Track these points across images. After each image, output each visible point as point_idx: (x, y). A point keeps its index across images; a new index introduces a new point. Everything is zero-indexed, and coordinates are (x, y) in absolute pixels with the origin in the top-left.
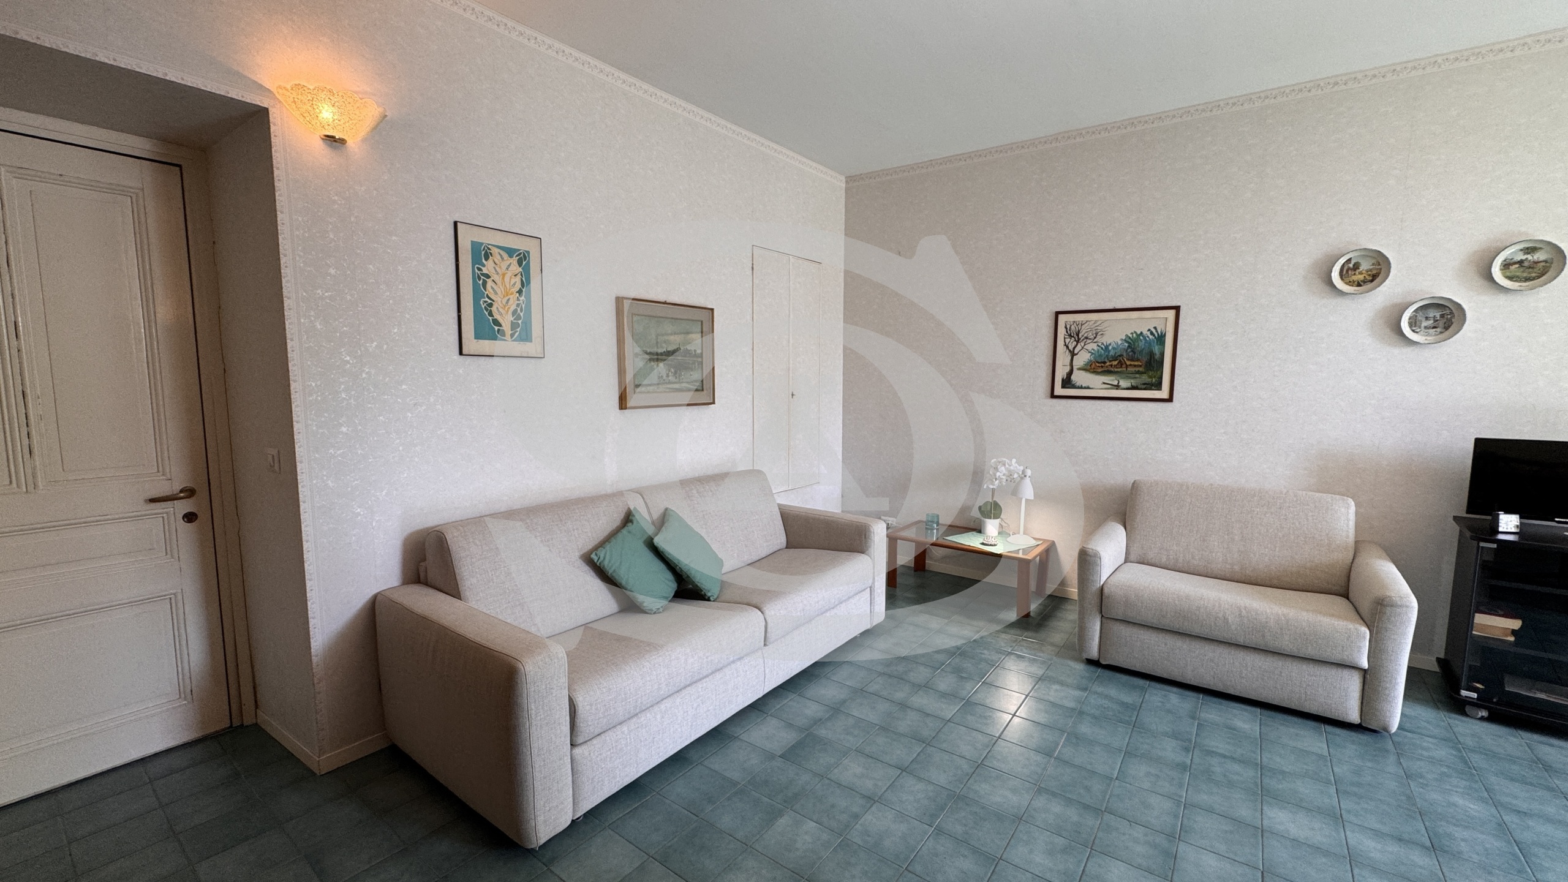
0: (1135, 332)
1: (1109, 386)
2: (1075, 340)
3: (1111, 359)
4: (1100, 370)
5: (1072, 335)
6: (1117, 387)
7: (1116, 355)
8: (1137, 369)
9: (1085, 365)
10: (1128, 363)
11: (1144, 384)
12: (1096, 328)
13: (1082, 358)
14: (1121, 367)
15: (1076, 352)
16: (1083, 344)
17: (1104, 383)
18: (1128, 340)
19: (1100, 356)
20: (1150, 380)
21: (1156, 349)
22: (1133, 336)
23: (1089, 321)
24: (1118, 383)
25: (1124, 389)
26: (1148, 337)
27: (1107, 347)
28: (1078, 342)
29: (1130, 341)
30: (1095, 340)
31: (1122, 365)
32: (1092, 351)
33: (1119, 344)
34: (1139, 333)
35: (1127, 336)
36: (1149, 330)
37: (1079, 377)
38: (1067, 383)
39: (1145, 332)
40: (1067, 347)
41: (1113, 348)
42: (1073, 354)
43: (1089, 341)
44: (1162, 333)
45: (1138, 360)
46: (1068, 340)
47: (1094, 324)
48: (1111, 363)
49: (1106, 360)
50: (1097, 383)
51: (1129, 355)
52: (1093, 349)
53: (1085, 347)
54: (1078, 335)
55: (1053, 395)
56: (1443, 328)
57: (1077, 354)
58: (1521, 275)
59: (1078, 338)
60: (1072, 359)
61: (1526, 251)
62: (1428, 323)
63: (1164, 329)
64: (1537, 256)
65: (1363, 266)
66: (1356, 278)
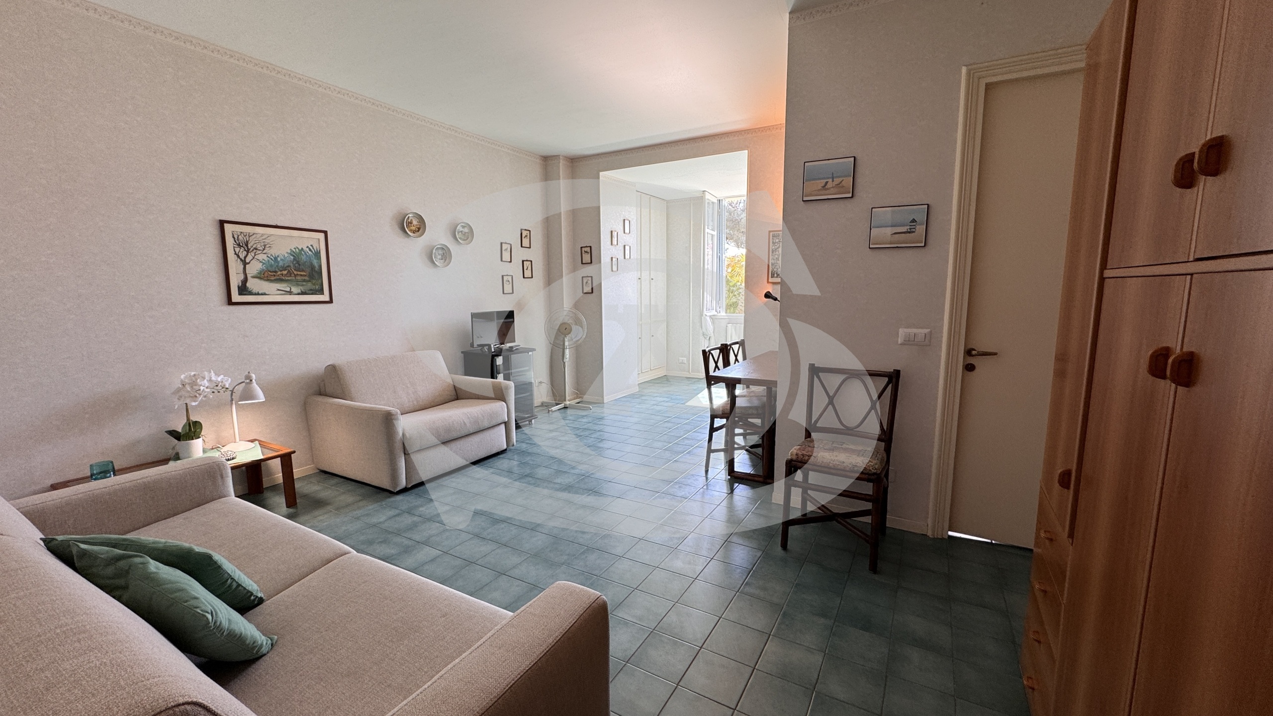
0: (297, 248)
1: (284, 292)
2: (245, 250)
3: (281, 269)
4: (273, 278)
5: (241, 244)
6: (290, 293)
7: (285, 266)
8: (304, 278)
9: (258, 273)
10: (295, 272)
11: (311, 290)
12: (264, 240)
13: (254, 268)
14: (291, 276)
15: (247, 261)
16: (253, 255)
17: (278, 290)
18: (292, 253)
19: (271, 266)
20: (314, 287)
21: (315, 262)
22: (296, 250)
23: (256, 234)
24: (291, 290)
25: (296, 294)
26: (308, 252)
27: (276, 258)
28: (248, 251)
29: (294, 254)
30: (264, 252)
31: (291, 274)
32: (263, 261)
33: (286, 256)
34: (300, 249)
35: (291, 249)
36: (307, 247)
37: (252, 284)
38: (243, 289)
39: (305, 248)
40: (238, 256)
42: (245, 264)
43: (258, 252)
44: (317, 251)
45: (303, 271)
46: (237, 250)
47: (261, 236)
48: (281, 273)
49: (277, 270)
50: (272, 290)
51: (295, 267)
52: (263, 259)
53: (255, 257)
54: (247, 245)
55: (230, 302)
56: (445, 260)
57: (249, 263)
58: (463, 238)
59: (248, 248)
60: (245, 269)
61: (463, 227)
62: (440, 257)
63: (318, 247)
64: (466, 230)
65: (415, 222)
66: (413, 228)
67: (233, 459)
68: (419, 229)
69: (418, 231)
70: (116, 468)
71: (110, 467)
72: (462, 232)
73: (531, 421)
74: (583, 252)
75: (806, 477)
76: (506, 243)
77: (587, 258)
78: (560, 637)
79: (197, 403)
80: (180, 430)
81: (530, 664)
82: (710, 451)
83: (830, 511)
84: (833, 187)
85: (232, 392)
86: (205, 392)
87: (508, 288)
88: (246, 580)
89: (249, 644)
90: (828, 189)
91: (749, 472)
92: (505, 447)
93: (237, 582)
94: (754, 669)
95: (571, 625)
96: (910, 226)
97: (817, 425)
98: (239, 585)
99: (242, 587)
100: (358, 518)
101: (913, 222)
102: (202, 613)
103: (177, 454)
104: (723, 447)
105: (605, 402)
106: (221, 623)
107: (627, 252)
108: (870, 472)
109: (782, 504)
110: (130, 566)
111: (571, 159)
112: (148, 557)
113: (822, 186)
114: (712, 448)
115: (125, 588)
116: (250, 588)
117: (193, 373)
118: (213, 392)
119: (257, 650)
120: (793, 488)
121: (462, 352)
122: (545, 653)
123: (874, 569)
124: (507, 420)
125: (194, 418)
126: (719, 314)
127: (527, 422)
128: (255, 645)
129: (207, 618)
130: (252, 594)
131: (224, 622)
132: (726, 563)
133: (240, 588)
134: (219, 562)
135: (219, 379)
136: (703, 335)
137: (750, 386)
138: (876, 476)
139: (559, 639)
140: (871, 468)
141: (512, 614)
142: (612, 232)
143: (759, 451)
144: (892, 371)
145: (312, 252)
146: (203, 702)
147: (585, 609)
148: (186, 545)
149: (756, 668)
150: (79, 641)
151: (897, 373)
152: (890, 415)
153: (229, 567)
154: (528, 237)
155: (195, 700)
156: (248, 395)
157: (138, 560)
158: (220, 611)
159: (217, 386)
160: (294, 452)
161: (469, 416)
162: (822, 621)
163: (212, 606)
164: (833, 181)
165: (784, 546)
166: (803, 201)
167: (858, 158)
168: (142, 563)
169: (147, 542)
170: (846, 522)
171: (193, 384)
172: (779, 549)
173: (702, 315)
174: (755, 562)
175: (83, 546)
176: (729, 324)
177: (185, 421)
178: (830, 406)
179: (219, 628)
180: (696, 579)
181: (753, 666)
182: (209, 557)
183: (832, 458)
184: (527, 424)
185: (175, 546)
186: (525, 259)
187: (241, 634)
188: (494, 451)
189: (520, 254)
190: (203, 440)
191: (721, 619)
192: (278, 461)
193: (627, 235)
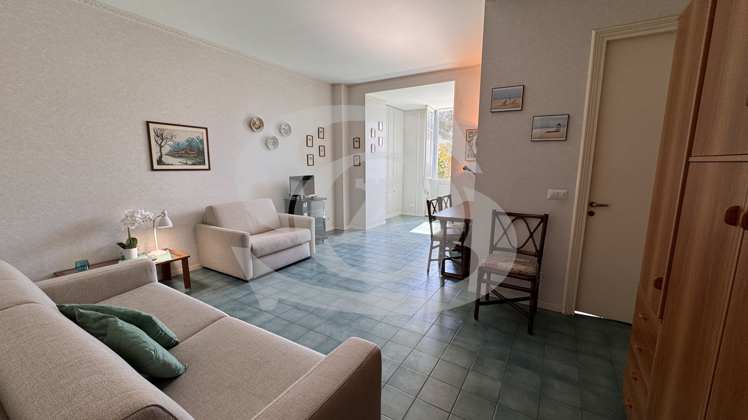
0: (191, 138)
2: (161, 139)
3: (181, 150)
4: (177, 155)
5: (159, 136)
6: (186, 164)
7: (184, 148)
8: (194, 155)
9: (168, 152)
10: (190, 152)
11: (198, 162)
12: (172, 133)
13: (166, 149)
14: (187, 154)
15: (162, 145)
16: (165, 142)
17: (180, 162)
18: (187, 141)
19: (176, 148)
20: (200, 160)
21: (201, 147)
22: (190, 139)
23: (167, 129)
24: (187, 162)
25: (190, 165)
26: (196, 140)
27: (178, 144)
28: (162, 140)
29: (189, 142)
30: (172, 140)
31: (187, 153)
32: (171, 145)
33: (184, 143)
34: (192, 138)
35: (187, 139)
36: (196, 137)
37: (165, 159)
38: (160, 162)
39: (195, 138)
40: (157, 142)
41: (181, 145)
42: (161, 147)
43: (168, 140)
44: (202, 139)
45: (193, 151)
46: (157, 138)
47: (170, 131)
48: (181, 152)
49: (179, 150)
50: (176, 162)
51: (189, 148)
52: (171, 144)
53: (167, 143)
54: (162, 136)
55: (153, 169)
56: (275, 145)
57: (163, 147)
58: (285, 132)
59: (162, 137)
60: (161, 149)
61: (285, 126)
62: (271, 143)
63: (202, 137)
64: (287, 128)
65: (257, 123)
66: (257, 126)
67: (155, 260)
68: (260, 127)
69: (259, 128)
70: (89, 264)
71: (87, 263)
72: (284, 129)
73: (324, 241)
74: (355, 141)
75: (489, 277)
76: (310, 136)
77: (357, 145)
78: (355, 370)
79: (134, 227)
80: (125, 243)
81: (339, 386)
82: (430, 260)
83: (504, 298)
84: (510, 104)
85: (154, 221)
86: (139, 221)
87: (311, 162)
88: (169, 331)
89: (173, 369)
90: (507, 105)
91: (453, 273)
92: (309, 256)
93: (165, 332)
94: (461, 389)
95: (361, 363)
96: (557, 128)
97: (497, 246)
98: (166, 334)
99: (167, 335)
100: (226, 296)
101: (559, 125)
102: (149, 350)
103: (123, 256)
104: (437, 258)
105: (366, 230)
106: (159, 357)
107: (381, 141)
108: (529, 275)
109: (476, 292)
110: (108, 323)
111: (348, 86)
112: (117, 318)
113: (503, 103)
114: (432, 258)
115: (105, 335)
116: (171, 336)
117: (132, 210)
118: (143, 221)
119: (178, 371)
120: (482, 283)
121: (284, 200)
122: (348, 379)
123: (530, 332)
124: (310, 240)
125: (132, 236)
126: (434, 179)
127: (321, 241)
128: (177, 369)
129: (152, 354)
130: (172, 339)
131: (160, 356)
132: (441, 327)
133: (166, 335)
134: (156, 321)
135: (147, 214)
136: (424, 191)
137: (454, 222)
138: (533, 278)
139: (355, 371)
140: (530, 273)
141: (325, 356)
142: (372, 129)
143: (460, 260)
144: (544, 215)
145: (199, 140)
146: (161, 405)
147: (369, 354)
148: (137, 311)
149: (462, 389)
150: (88, 367)
151: (547, 216)
152: (542, 241)
153: (160, 323)
154: (323, 132)
155: (157, 404)
156: (163, 223)
157: (112, 319)
158: (158, 349)
159: (146, 218)
160: (189, 257)
161: (289, 237)
162: (500, 362)
163: (154, 346)
164: (510, 100)
165: (476, 317)
166: (491, 112)
167: (526, 86)
168: (114, 321)
169: (115, 309)
170: (513, 304)
171: (132, 216)
172: (473, 319)
173: (424, 179)
174: (459, 326)
175: (81, 311)
176: (439, 184)
177: (128, 238)
178: (505, 235)
179: (158, 359)
180: (424, 335)
181: (460, 388)
182: (150, 318)
183: (506, 266)
184: (321, 242)
185: (132, 311)
186: (321, 145)
187: (169, 363)
188: (303, 258)
189: (317, 142)
190: (138, 249)
191: (440, 360)
192: (180, 262)
193: (380, 131)
